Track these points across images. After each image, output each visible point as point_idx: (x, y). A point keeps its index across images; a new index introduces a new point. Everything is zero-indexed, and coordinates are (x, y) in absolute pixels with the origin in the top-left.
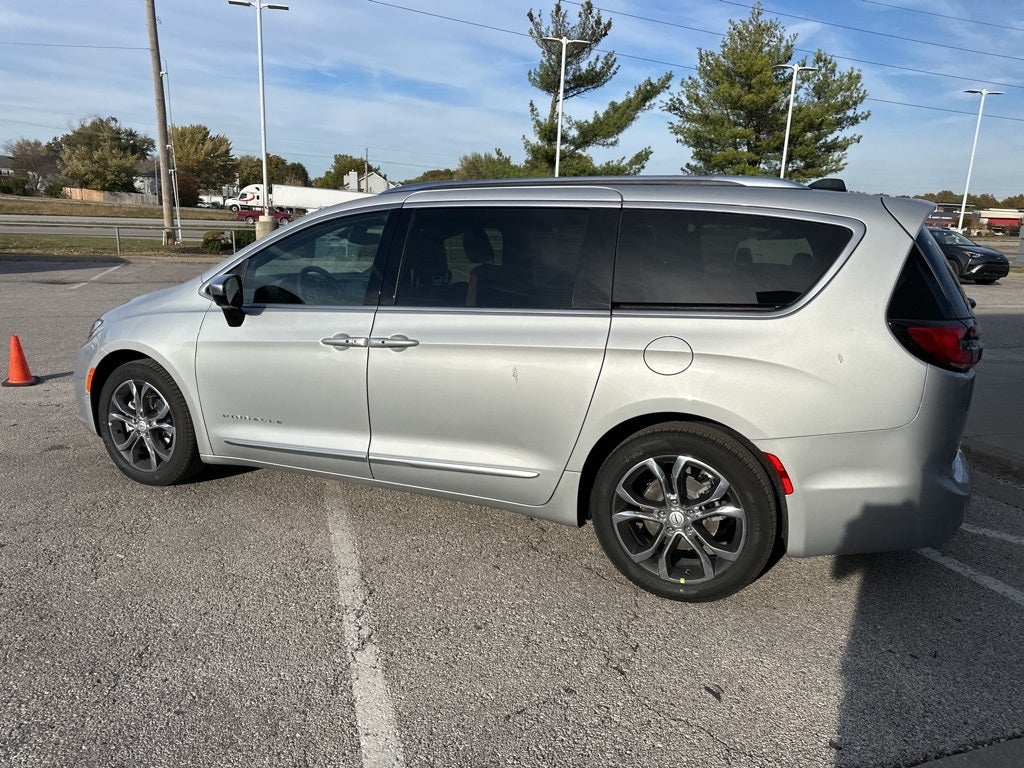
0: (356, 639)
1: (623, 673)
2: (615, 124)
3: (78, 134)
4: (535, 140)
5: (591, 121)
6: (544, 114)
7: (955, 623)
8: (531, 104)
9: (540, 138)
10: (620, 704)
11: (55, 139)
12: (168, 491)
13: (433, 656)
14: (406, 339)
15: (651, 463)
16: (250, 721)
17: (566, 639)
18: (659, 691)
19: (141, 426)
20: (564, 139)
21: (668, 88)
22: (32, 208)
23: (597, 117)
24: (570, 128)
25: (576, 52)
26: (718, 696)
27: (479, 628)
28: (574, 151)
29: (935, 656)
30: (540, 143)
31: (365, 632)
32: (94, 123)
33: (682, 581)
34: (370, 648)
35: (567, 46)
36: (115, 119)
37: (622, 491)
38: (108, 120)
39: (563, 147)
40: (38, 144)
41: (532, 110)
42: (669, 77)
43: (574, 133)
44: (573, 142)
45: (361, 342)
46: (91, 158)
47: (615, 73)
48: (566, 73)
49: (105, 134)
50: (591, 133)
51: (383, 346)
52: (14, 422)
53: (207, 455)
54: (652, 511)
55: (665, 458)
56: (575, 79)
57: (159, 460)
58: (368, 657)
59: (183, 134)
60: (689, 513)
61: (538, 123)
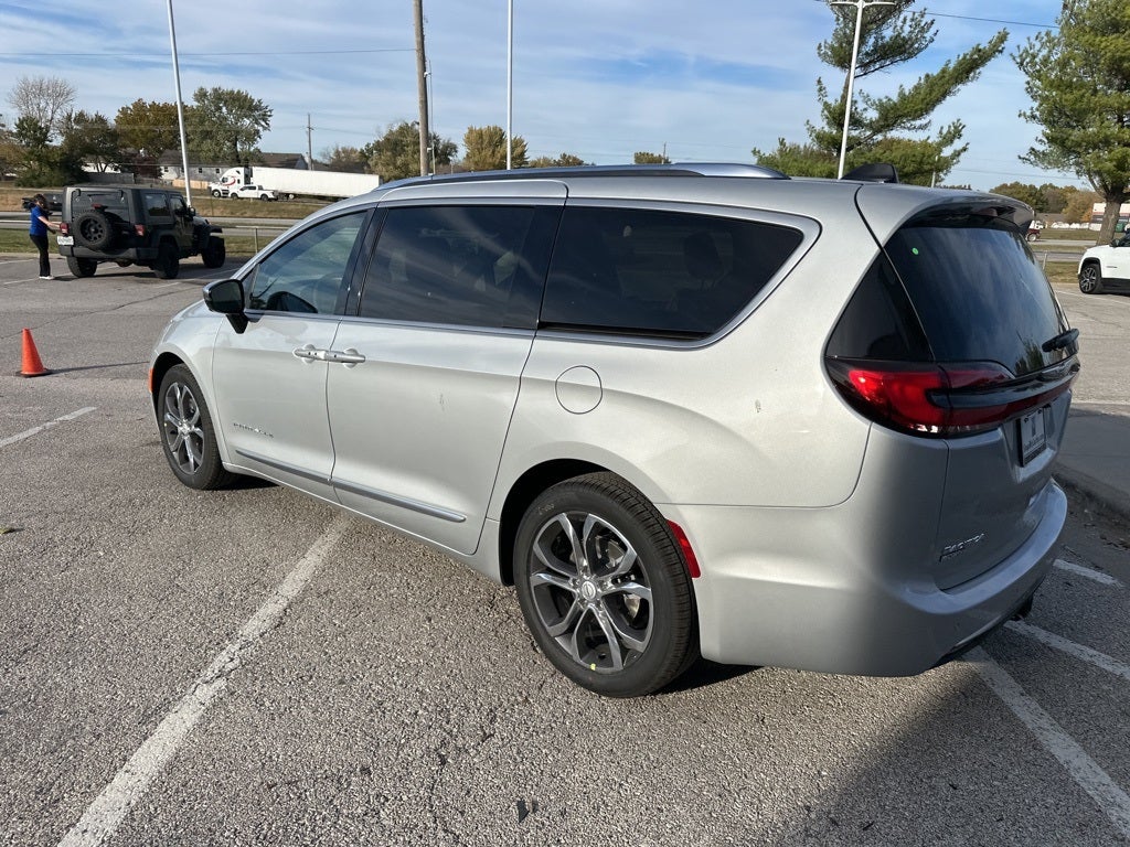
0: (216, 671)
1: (444, 762)
2: (923, 100)
3: (387, 139)
4: (821, 124)
5: (895, 98)
6: (833, 99)
8: (819, 82)
9: (828, 123)
10: (405, 798)
11: (368, 145)
13: (267, 704)
15: (564, 519)
16: (50, 730)
17: (420, 712)
18: (463, 793)
19: (185, 428)
20: (856, 122)
21: (1001, 52)
23: (902, 95)
24: (865, 109)
25: (877, 17)
26: (523, 814)
27: (341, 682)
28: (870, 137)
30: (827, 129)
31: (231, 666)
32: (401, 128)
33: (593, 667)
34: (221, 683)
35: (864, 9)
37: (537, 549)
38: (413, 125)
39: (855, 133)
40: (353, 151)
41: (820, 90)
42: (1003, 38)
43: (872, 115)
44: (870, 125)
45: (321, 355)
46: (394, 164)
47: (932, 40)
48: (862, 41)
49: (409, 139)
50: (893, 114)
51: (336, 360)
53: (228, 464)
54: (568, 578)
55: (577, 515)
56: (875, 51)
57: (196, 465)
58: (205, 693)
59: (480, 134)
60: (601, 584)
61: (826, 105)
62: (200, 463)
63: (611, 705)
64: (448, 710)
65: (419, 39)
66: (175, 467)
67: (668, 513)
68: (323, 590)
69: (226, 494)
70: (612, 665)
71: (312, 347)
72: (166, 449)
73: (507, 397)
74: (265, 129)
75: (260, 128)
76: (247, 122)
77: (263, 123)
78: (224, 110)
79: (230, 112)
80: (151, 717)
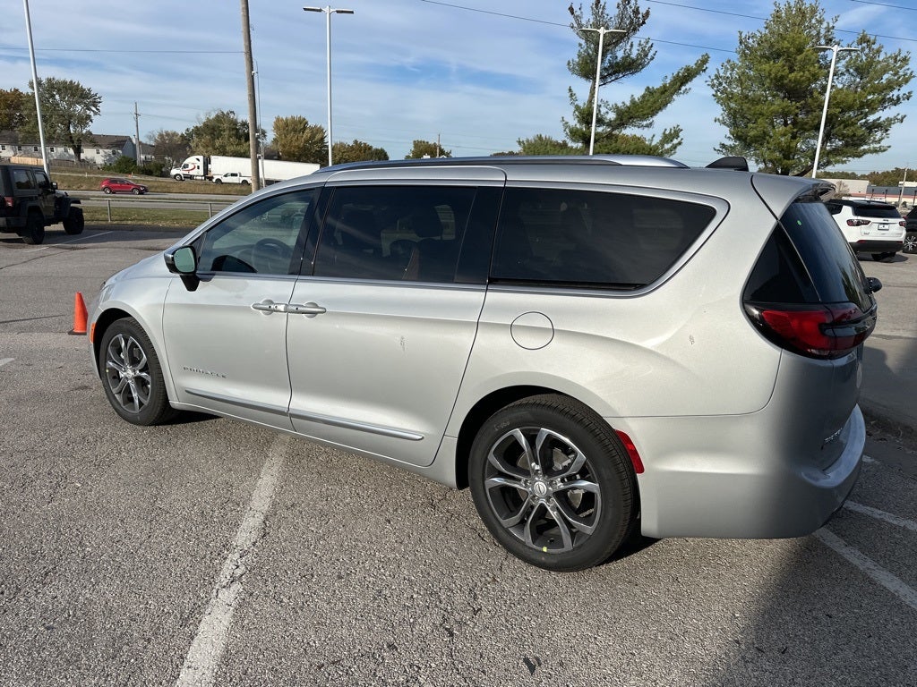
0: (229, 577)
1: (452, 634)
2: (650, 107)
3: (206, 125)
4: (574, 122)
5: (628, 104)
6: (582, 100)
7: (824, 620)
8: (570, 90)
9: (579, 122)
10: (433, 665)
11: (188, 130)
12: (147, 430)
13: (285, 600)
14: (316, 306)
15: (518, 433)
16: (101, 642)
17: (415, 596)
18: (478, 657)
19: (128, 373)
20: (600, 121)
21: (704, 70)
22: (166, 187)
23: (633, 102)
24: (607, 113)
25: (615, 40)
26: (532, 669)
27: (340, 577)
28: (613, 130)
29: (783, 653)
30: (578, 126)
31: (239, 572)
32: (217, 116)
33: (545, 549)
34: (237, 587)
35: (604, 35)
36: (232, 112)
37: (492, 458)
38: (228, 113)
39: (600, 130)
40: (175, 134)
41: (571, 95)
42: (705, 61)
43: (612, 116)
44: (609, 124)
45: (281, 308)
46: (213, 146)
47: (652, 58)
48: (602, 61)
49: (225, 125)
50: (628, 115)
51: (298, 312)
52: (62, 364)
53: (175, 402)
54: (520, 480)
55: (531, 430)
56: (611, 66)
57: (141, 404)
58: (228, 596)
59: (287, 124)
60: (551, 484)
61: (577, 108)
62: (146, 402)
63: (563, 578)
64: (436, 593)
65: (247, 44)
66: (118, 407)
67: (616, 425)
68: (289, 503)
69: (168, 428)
70: (563, 547)
71: (271, 302)
72: (108, 392)
73: (465, 338)
74: (95, 114)
75: (92, 114)
76: (79, 108)
77: (94, 109)
78: (57, 97)
79: (62, 99)
80: (190, 620)
